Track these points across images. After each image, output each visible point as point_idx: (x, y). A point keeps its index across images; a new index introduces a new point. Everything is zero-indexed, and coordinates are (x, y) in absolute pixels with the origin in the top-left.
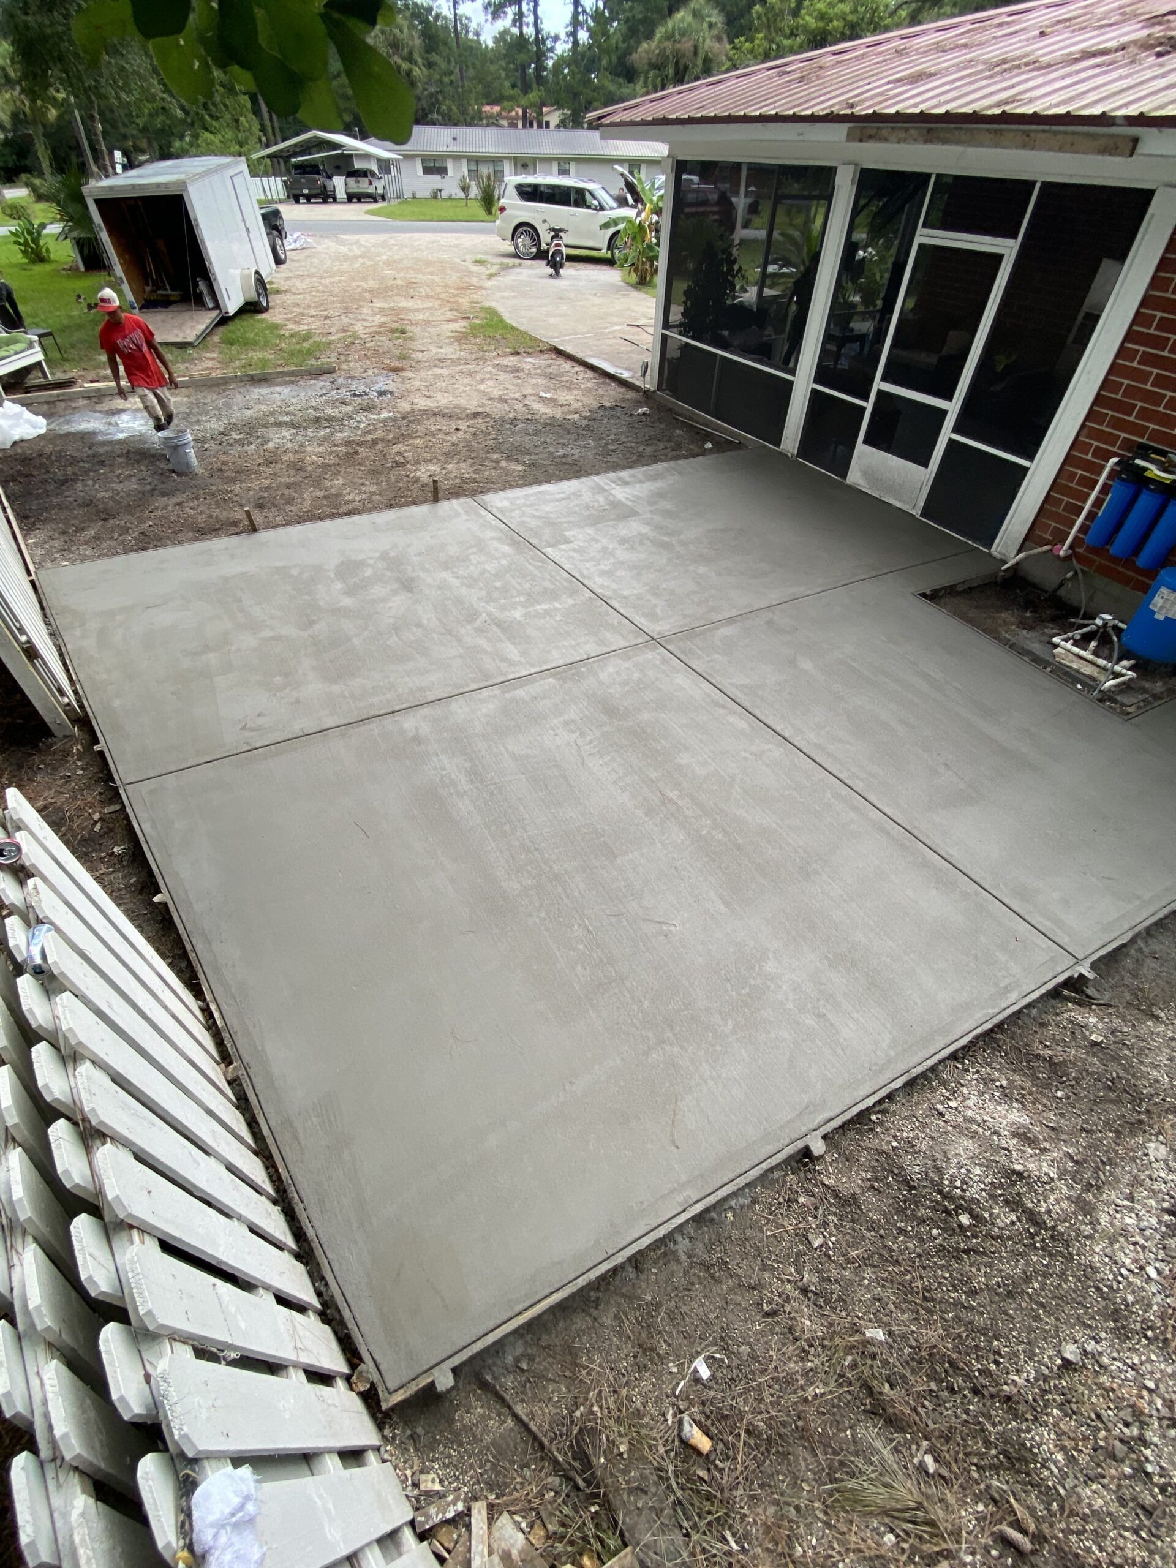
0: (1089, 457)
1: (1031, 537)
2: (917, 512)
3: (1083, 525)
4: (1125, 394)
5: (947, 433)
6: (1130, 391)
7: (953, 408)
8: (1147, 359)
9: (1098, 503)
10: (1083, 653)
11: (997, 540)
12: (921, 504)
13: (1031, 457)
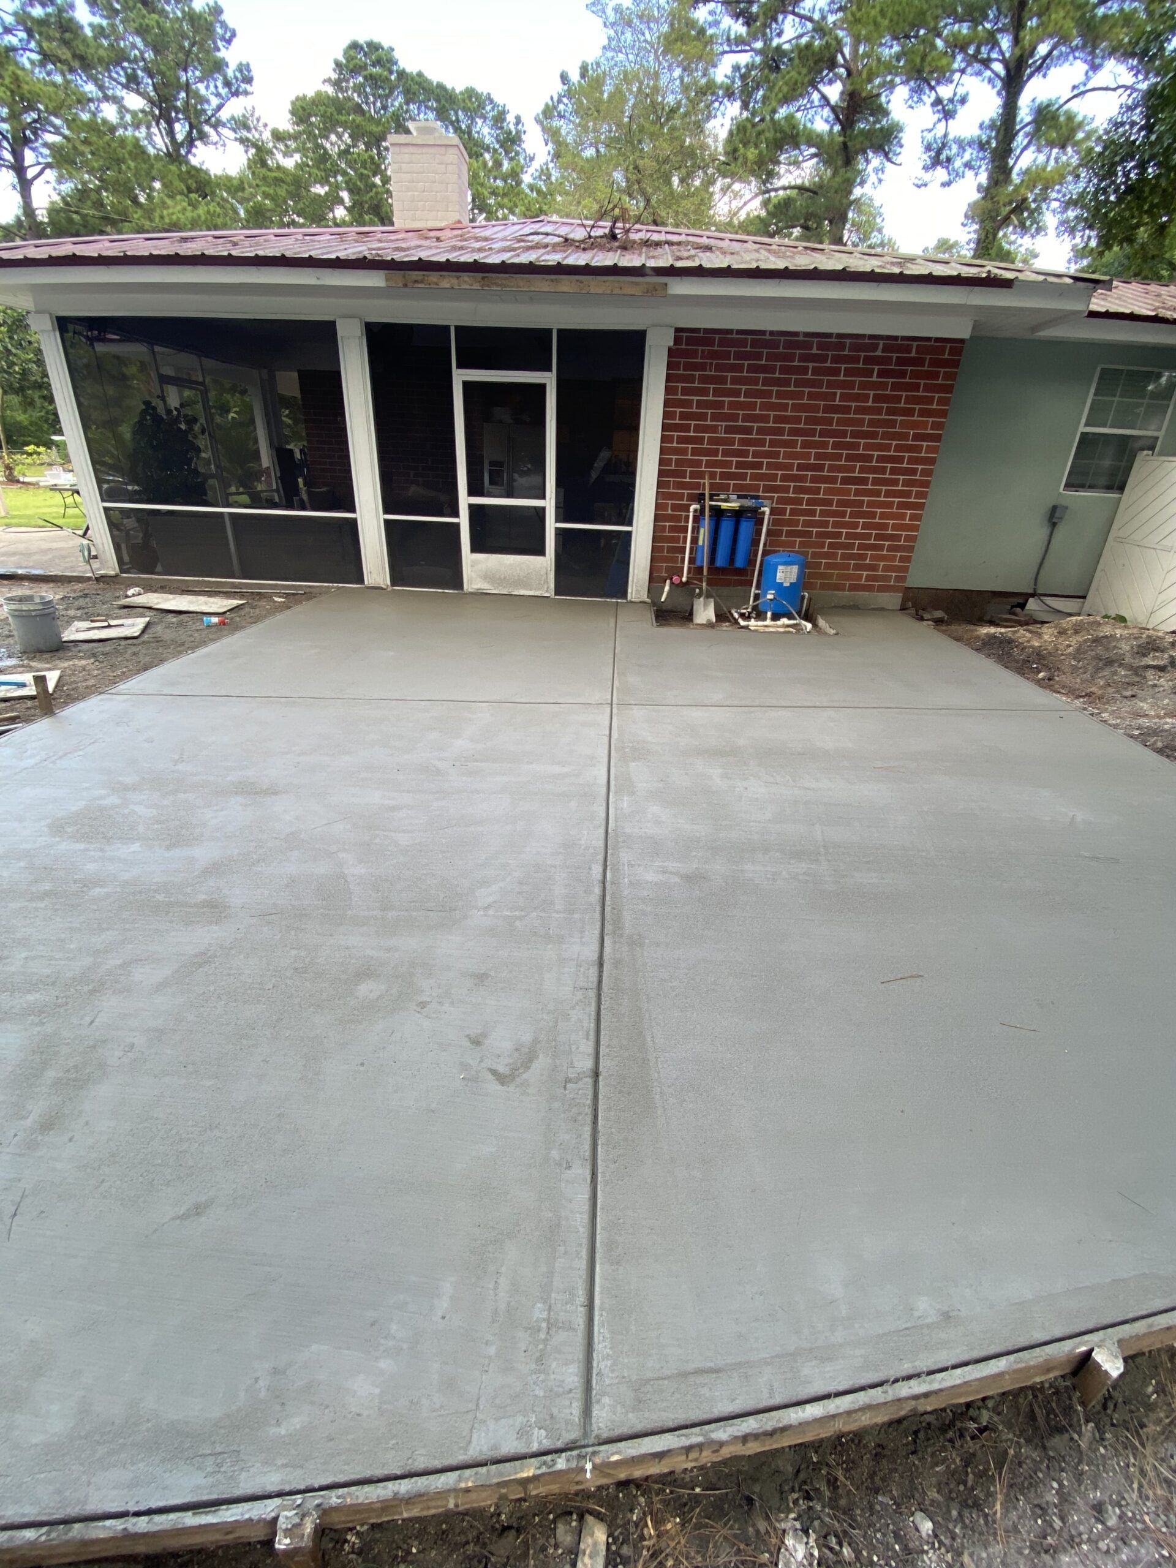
0: (670, 512)
1: (655, 580)
2: (551, 593)
3: (690, 558)
4: (676, 465)
5: (551, 525)
6: (679, 463)
7: (549, 503)
8: (681, 440)
9: (695, 540)
10: (765, 623)
11: (629, 590)
12: (552, 586)
13: (630, 524)
